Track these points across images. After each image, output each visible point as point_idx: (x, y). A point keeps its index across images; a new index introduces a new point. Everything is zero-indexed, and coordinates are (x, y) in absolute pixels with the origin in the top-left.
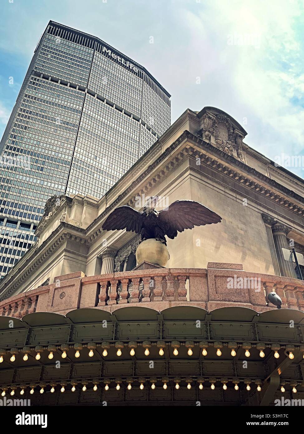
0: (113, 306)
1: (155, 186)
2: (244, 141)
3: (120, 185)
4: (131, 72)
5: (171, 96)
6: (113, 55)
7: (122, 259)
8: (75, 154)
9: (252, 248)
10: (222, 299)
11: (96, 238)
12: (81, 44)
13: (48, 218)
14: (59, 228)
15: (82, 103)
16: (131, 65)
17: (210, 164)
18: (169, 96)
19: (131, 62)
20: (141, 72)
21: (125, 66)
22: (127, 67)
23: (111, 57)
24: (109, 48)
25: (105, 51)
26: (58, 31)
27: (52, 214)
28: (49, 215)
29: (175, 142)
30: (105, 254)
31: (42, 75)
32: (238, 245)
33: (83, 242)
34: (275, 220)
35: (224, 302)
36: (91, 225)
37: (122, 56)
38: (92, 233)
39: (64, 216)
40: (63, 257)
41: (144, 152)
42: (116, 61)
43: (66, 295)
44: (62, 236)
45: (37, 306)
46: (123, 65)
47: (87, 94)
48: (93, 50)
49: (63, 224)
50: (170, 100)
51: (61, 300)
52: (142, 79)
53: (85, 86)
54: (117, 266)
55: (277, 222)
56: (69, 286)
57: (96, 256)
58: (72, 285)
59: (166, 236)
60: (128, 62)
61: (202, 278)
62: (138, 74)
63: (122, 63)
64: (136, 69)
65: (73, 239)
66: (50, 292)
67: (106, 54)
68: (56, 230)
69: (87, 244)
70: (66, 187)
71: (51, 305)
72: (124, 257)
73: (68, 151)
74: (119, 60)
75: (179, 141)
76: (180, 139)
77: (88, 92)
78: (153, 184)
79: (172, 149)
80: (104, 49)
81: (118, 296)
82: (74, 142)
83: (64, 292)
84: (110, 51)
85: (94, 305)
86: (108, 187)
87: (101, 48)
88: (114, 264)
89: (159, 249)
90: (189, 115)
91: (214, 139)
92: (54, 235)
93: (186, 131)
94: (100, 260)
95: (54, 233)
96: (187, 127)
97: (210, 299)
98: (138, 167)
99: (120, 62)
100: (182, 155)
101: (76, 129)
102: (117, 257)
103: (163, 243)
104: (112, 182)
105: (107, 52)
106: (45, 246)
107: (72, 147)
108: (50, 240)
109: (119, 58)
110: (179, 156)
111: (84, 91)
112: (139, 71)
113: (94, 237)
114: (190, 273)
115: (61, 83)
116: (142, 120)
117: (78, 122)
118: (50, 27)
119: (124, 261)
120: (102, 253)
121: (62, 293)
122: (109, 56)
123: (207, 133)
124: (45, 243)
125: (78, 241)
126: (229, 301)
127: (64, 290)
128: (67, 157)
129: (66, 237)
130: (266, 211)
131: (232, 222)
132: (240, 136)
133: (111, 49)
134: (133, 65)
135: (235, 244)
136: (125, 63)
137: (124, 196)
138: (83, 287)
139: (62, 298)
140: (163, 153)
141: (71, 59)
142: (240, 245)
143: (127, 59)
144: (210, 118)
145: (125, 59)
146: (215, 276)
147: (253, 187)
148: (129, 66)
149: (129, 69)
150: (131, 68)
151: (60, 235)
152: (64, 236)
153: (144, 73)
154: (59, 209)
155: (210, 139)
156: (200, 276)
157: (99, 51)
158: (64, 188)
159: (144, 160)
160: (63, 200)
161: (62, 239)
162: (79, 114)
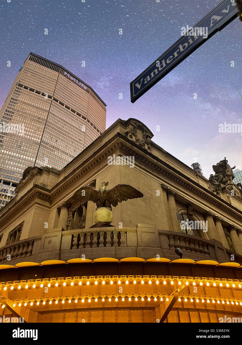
0: (82, 249)
1: (97, 165)
2: (152, 140)
3: (74, 162)
4: (82, 89)
5: (106, 105)
6: (71, 77)
7: (73, 210)
8: (43, 138)
9: (155, 205)
10: (145, 246)
11: (57, 195)
12: (50, 68)
13: (25, 181)
14: (32, 189)
15: (49, 106)
16: (82, 85)
17: (132, 153)
18: (105, 105)
19: (82, 82)
20: (88, 89)
21: (78, 85)
22: (80, 86)
23: (70, 79)
24: (68, 72)
25: (66, 75)
26: (36, 59)
27: (27, 179)
28: (26, 179)
29: (111, 138)
30: (63, 206)
31: (24, 86)
32: (147, 204)
33: (48, 198)
34: (169, 188)
35: (146, 248)
36: (54, 187)
37: (77, 78)
38: (55, 192)
39: (36, 180)
40: (34, 208)
41: (91, 142)
42: (73, 81)
43: (52, 242)
44: (34, 194)
45: (33, 248)
46: (77, 84)
47: (53, 100)
48: (58, 73)
49: (36, 186)
50: (106, 108)
51: (49, 245)
52: (89, 93)
53: (52, 96)
54: (70, 214)
55: (169, 189)
56: (54, 236)
57: (57, 207)
58: (56, 236)
59: (111, 205)
60: (81, 83)
61: (134, 233)
62: (87, 91)
63: (77, 83)
64: (85, 88)
65: (41, 196)
66: (42, 239)
67: (66, 76)
68: (30, 190)
69: (51, 199)
70: (36, 160)
71: (42, 248)
72: (75, 208)
73: (38, 136)
74: (74, 81)
75: (113, 138)
76: (115, 137)
77: (53, 99)
78: (96, 163)
79: (109, 143)
80: (66, 73)
81: (85, 243)
82: (42, 130)
83: (51, 240)
84: (69, 75)
85: (70, 249)
86: (67, 162)
87: (64, 72)
88: (68, 213)
89: (108, 214)
90: (120, 122)
91: (135, 138)
92: (29, 193)
93: (118, 133)
94: (59, 210)
95: (29, 192)
96: (118, 130)
97: (138, 246)
98: (86, 151)
99: (75, 82)
100: (115, 147)
101: (45, 122)
102: (70, 209)
103: (110, 210)
104: (70, 159)
105: (67, 75)
106: (22, 199)
107: (41, 133)
108: (26, 196)
109: (75, 80)
110: (113, 148)
111: (51, 98)
112: (87, 88)
113: (55, 195)
114: (127, 230)
115: (36, 92)
116: (88, 119)
117: (46, 118)
118: (31, 56)
119: (75, 211)
120: (60, 205)
121: (50, 240)
122: (68, 78)
123: (130, 134)
124: (22, 198)
125: (44, 197)
126: (149, 247)
127: (51, 239)
128: (37, 140)
129: (37, 194)
130: (163, 182)
131: (143, 189)
132: (150, 137)
133: (70, 74)
134: (83, 84)
135: (145, 203)
136: (79, 83)
137: (77, 170)
138: (63, 237)
139: (49, 244)
140: (103, 145)
141: (44, 78)
142: (148, 203)
143: (80, 81)
144: (132, 125)
145: (78, 80)
146: (141, 232)
147: (156, 167)
148: (81, 85)
149: (81, 87)
150: (82, 86)
151: (33, 193)
152: (36, 194)
153: (90, 90)
154: (33, 176)
155: (132, 138)
156: (133, 232)
157: (62, 74)
158: (34, 160)
159: (91, 148)
160: (36, 170)
161: (34, 195)
162: (47, 113)
